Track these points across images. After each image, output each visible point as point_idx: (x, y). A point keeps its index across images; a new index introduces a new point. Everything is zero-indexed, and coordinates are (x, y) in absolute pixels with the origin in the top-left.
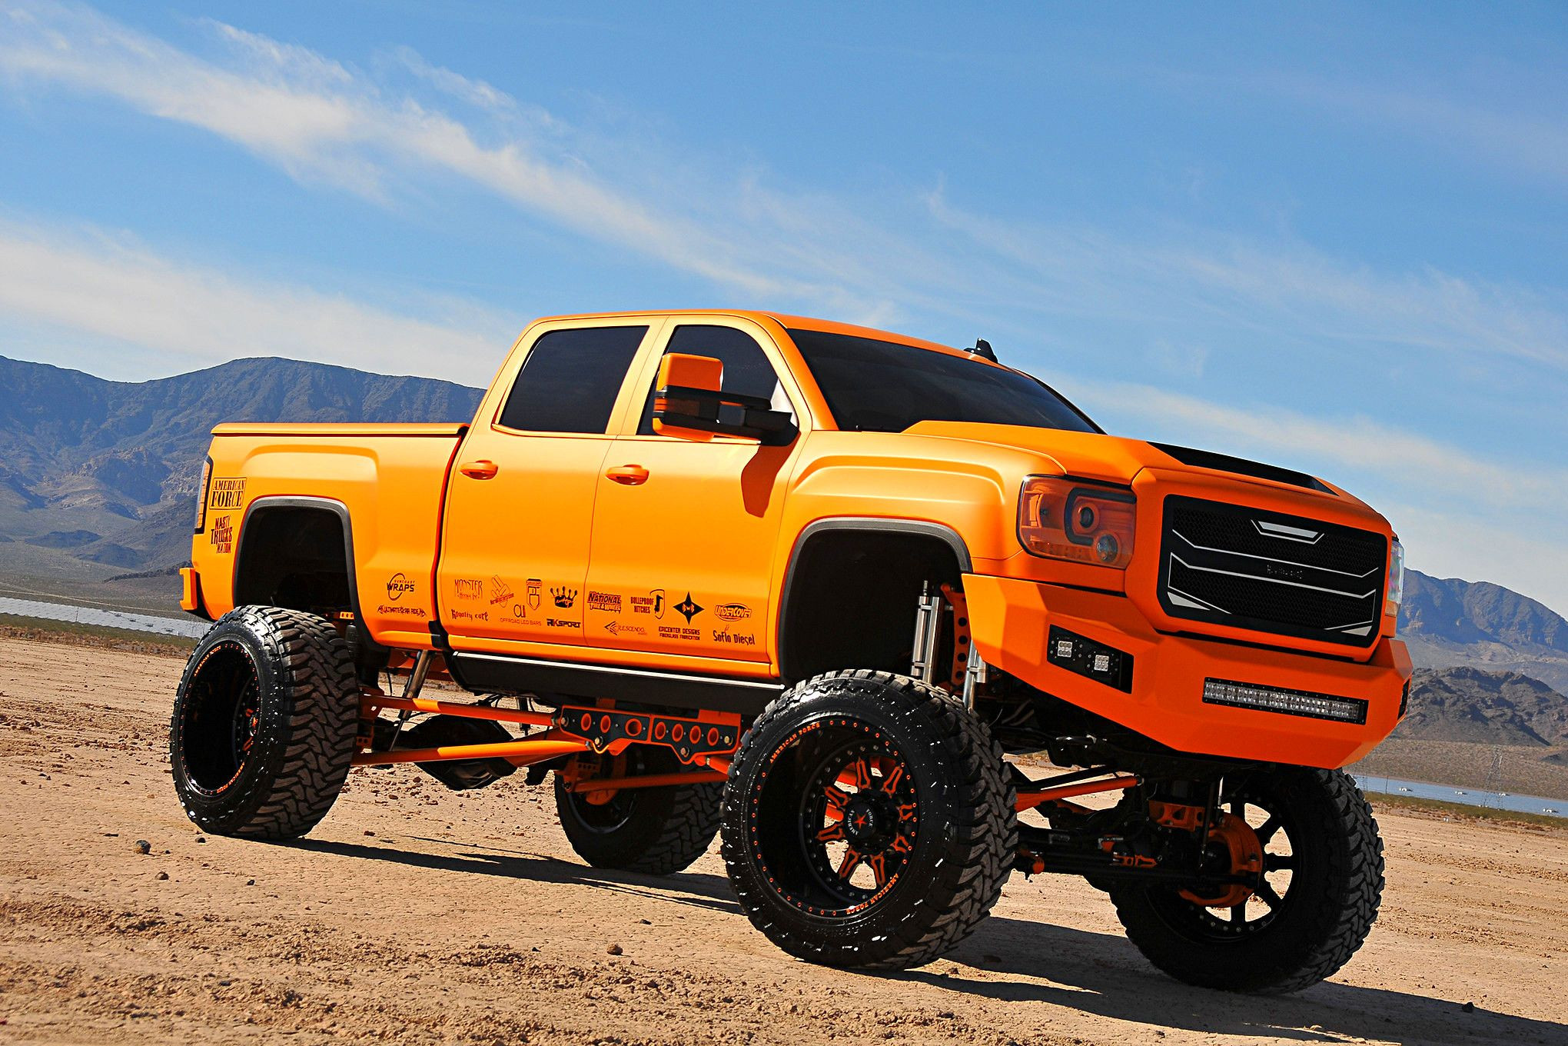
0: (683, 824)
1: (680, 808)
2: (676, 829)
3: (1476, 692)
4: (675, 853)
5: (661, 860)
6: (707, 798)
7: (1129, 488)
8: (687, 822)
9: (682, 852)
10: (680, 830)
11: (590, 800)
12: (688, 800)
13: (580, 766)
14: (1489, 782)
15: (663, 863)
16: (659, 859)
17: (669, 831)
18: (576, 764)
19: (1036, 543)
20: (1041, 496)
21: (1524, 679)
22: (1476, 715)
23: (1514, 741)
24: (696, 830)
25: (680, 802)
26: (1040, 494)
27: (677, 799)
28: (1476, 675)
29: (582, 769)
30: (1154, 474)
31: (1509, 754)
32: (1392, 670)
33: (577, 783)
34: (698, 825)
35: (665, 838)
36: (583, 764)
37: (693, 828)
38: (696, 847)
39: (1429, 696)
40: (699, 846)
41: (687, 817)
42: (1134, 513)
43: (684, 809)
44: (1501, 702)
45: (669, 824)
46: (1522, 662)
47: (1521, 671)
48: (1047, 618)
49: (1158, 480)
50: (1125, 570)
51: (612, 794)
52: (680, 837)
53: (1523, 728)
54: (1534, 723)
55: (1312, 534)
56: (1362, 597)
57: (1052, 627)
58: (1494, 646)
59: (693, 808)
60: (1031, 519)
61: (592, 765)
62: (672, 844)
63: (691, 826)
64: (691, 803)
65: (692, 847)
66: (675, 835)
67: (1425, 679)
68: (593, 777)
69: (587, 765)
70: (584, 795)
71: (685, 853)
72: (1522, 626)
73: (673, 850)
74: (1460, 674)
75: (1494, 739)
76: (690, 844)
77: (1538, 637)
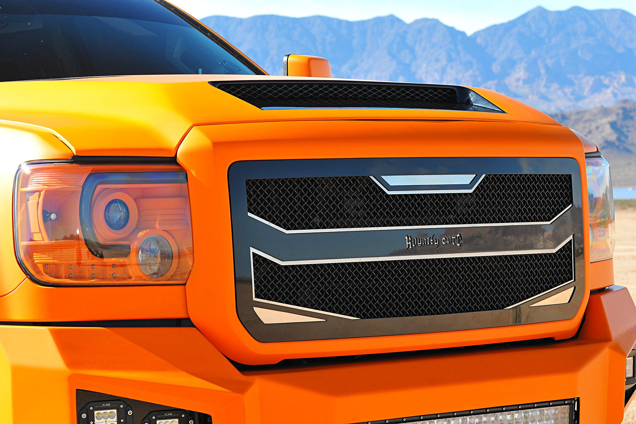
7: (173, 160)
19: (45, 265)
20: (42, 193)
26: (39, 191)
30: (207, 134)
32: (609, 344)
42: (187, 197)
48: (71, 379)
49: (216, 144)
50: (185, 284)
55: (466, 179)
56: (554, 251)
57: (79, 392)
60: (32, 231)
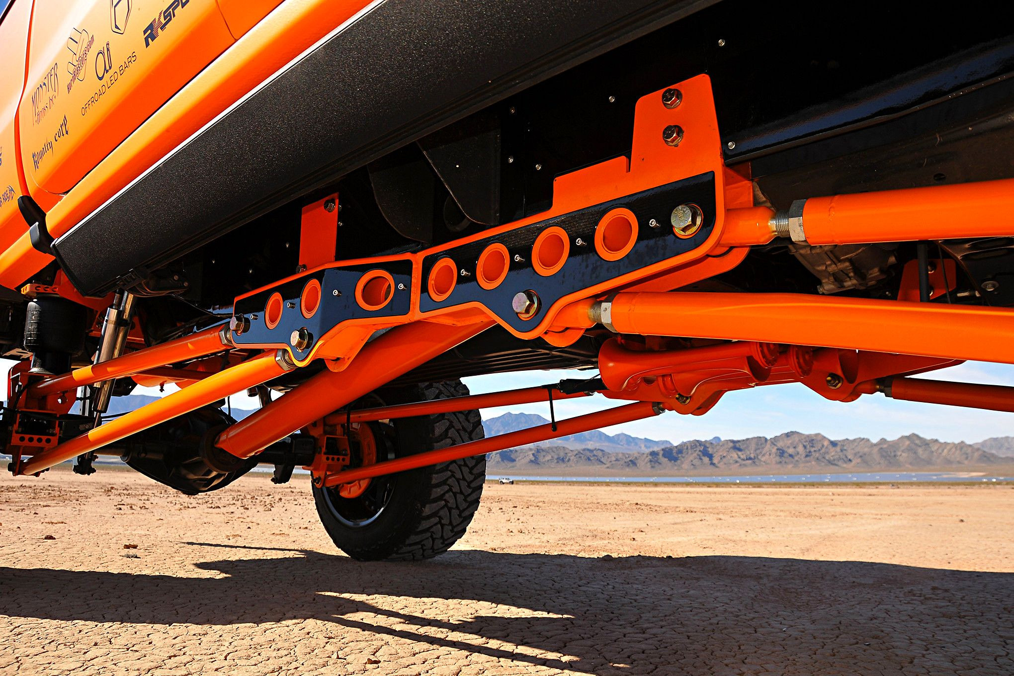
0: (442, 508)
1: (438, 491)
2: (434, 514)
3: (588, 454)
4: (436, 538)
5: (422, 548)
6: (464, 479)
8: (446, 505)
9: (442, 537)
10: (439, 515)
11: (344, 494)
12: (444, 483)
13: (328, 459)
14: (594, 475)
15: (424, 550)
16: (420, 546)
17: (429, 517)
18: (324, 457)
21: (599, 449)
22: (589, 459)
23: (598, 464)
24: (455, 512)
25: (438, 485)
27: (434, 481)
28: (588, 450)
29: (330, 462)
31: (598, 468)
33: (326, 477)
34: (457, 507)
35: (425, 525)
36: (331, 457)
37: (453, 511)
38: (455, 530)
39: (578, 456)
40: (459, 528)
41: (445, 500)
43: (442, 492)
44: (594, 455)
45: (427, 510)
46: (598, 445)
47: (598, 448)
51: (364, 484)
52: (440, 522)
53: (600, 461)
54: (602, 460)
58: (591, 442)
59: (450, 490)
61: (341, 457)
62: (431, 530)
63: (450, 509)
64: (448, 485)
65: (452, 531)
66: (435, 520)
67: (577, 452)
68: (345, 469)
69: (336, 457)
70: (337, 489)
71: (446, 538)
72: (597, 437)
73: (434, 536)
74: (584, 450)
75: (593, 464)
76: (450, 528)
77: (600, 439)
